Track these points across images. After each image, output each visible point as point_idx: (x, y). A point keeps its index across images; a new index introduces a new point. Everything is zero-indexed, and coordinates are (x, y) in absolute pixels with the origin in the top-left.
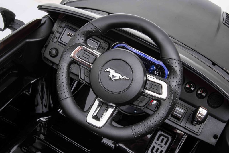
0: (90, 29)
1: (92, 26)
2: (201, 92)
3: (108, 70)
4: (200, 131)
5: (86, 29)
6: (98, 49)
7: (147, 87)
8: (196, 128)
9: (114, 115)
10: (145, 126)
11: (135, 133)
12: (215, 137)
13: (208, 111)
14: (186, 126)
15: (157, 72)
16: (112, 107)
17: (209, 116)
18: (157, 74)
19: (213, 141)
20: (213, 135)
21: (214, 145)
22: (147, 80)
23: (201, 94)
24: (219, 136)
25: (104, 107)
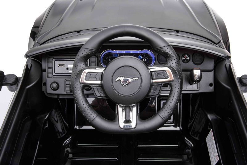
0: (86, 53)
1: (86, 50)
2: (185, 57)
3: (118, 79)
4: (199, 86)
5: (82, 55)
6: (98, 65)
7: (154, 77)
8: (195, 86)
9: (139, 112)
10: (169, 108)
11: (164, 117)
12: (211, 85)
13: (200, 69)
14: (187, 88)
15: (145, 59)
16: (134, 106)
17: (202, 72)
18: (145, 61)
19: (211, 89)
20: (209, 85)
21: (213, 91)
22: (151, 72)
23: (186, 59)
24: (213, 83)
25: (128, 109)
